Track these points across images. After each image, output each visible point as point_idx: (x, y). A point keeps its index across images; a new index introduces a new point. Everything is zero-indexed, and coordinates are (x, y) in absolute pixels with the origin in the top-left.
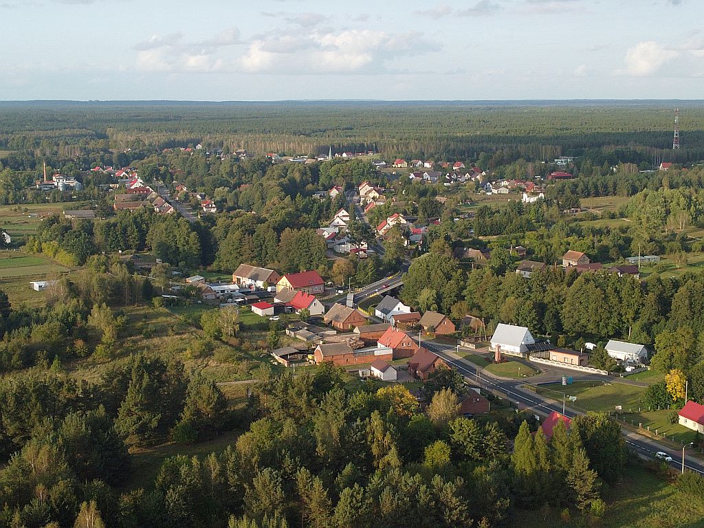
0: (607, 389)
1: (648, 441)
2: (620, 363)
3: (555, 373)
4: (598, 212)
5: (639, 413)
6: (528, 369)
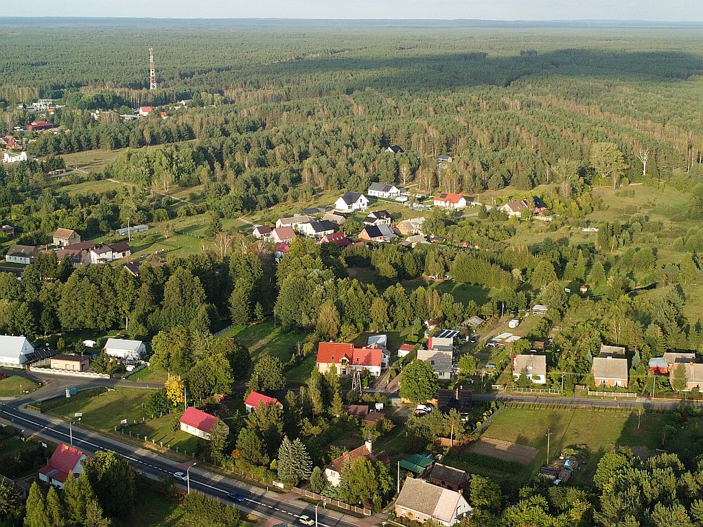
0: (111, 396)
1: (155, 456)
2: (121, 362)
3: (59, 384)
4: (83, 173)
5: (144, 423)
6: (29, 384)
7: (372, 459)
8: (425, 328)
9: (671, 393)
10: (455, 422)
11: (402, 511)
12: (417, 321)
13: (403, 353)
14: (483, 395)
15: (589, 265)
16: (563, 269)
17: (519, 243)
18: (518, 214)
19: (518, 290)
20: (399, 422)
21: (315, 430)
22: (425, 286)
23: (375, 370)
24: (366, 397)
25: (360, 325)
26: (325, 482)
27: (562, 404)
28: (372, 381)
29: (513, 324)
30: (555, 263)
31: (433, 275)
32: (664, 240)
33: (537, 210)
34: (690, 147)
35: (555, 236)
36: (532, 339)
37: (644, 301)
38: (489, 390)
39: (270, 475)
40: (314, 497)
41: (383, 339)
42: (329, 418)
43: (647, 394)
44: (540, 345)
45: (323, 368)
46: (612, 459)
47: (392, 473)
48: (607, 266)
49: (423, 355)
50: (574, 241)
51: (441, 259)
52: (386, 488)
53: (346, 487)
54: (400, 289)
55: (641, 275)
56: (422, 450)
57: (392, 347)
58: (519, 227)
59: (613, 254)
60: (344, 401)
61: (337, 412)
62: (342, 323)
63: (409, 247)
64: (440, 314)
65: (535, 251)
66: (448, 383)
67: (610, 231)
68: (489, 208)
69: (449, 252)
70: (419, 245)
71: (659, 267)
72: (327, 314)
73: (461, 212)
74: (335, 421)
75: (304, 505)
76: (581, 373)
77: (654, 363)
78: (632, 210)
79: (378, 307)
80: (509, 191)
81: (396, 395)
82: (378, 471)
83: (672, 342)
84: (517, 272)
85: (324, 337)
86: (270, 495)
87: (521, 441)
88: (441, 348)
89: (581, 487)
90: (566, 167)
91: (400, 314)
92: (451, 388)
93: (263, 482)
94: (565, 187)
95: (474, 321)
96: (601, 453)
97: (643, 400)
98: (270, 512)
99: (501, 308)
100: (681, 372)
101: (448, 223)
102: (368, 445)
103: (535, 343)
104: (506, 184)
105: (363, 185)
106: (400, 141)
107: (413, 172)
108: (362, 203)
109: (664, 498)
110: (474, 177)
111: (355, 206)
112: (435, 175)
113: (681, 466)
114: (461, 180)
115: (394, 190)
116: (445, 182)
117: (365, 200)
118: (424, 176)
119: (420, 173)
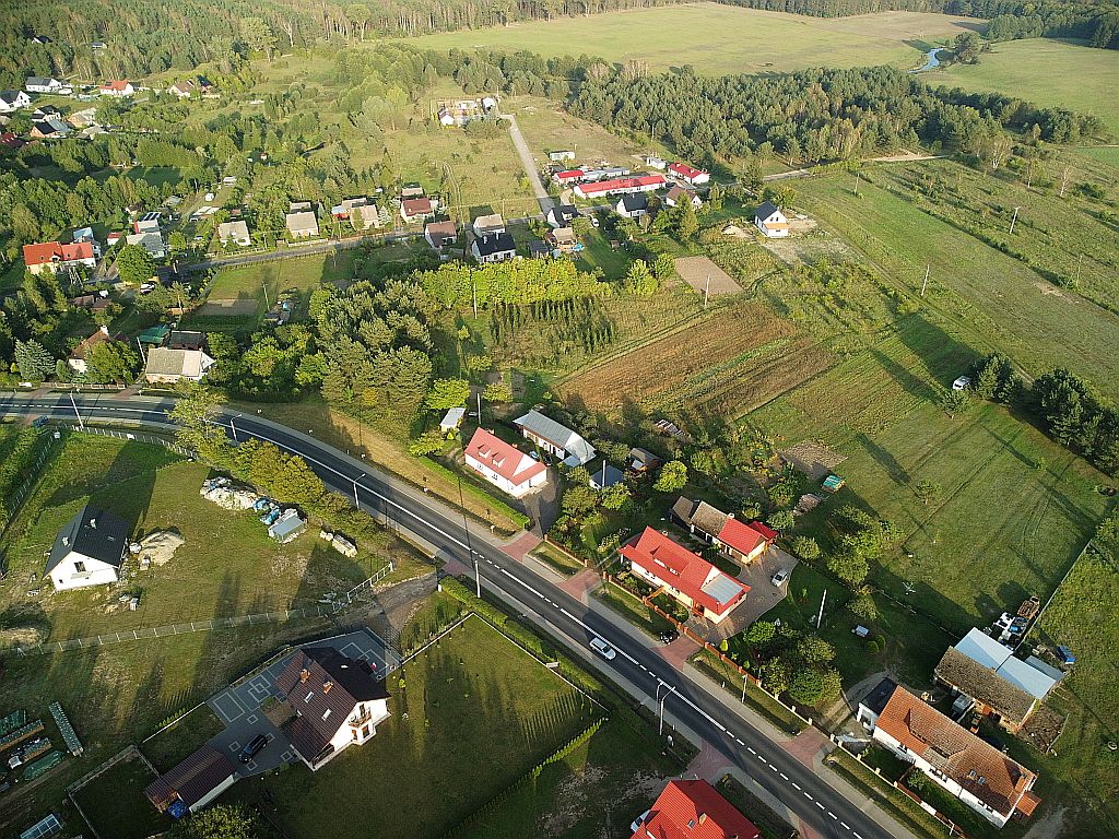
7: (112, 341)
8: (127, 214)
9: (354, 233)
10: (179, 292)
11: (153, 378)
12: (117, 209)
13: (112, 242)
14: (199, 265)
15: (263, 135)
16: (241, 141)
17: (195, 122)
18: (188, 95)
19: (205, 166)
20: (128, 304)
21: (47, 328)
22: (116, 175)
23: (90, 262)
24: (88, 288)
25: (61, 222)
26: (73, 371)
27: (269, 259)
28: (90, 273)
29: (209, 197)
30: (233, 137)
31: (120, 162)
32: (322, 104)
33: (204, 89)
34: (326, 17)
35: (227, 111)
36: (230, 208)
37: (316, 159)
38: (203, 259)
39: (14, 378)
40: (65, 386)
41: (88, 231)
42: (58, 314)
43: (336, 237)
44: (238, 212)
45: (35, 269)
46: (320, 295)
47: (135, 348)
48: (279, 133)
49: (132, 240)
50: (245, 114)
51: (124, 147)
52: (133, 363)
53: (95, 371)
54: (91, 182)
55: (309, 138)
56: (157, 323)
57: (99, 237)
58: (191, 107)
59: (281, 122)
60: (68, 295)
61: (62, 306)
62: (40, 223)
63: (88, 139)
64: (138, 200)
65: (213, 128)
66: (163, 260)
67: (275, 101)
68: (157, 92)
69: (130, 139)
70: (97, 135)
71: (322, 128)
72: (21, 217)
73: (131, 99)
74: (64, 315)
75: (58, 396)
76: (278, 230)
77: (335, 211)
78: (288, 80)
79: (74, 202)
80: (172, 73)
81: (118, 280)
82: (120, 350)
83: (347, 192)
84: (200, 150)
85: (25, 240)
86: (20, 395)
87: (243, 296)
88: (146, 230)
89: (300, 323)
90: (220, 44)
91: (98, 206)
92: (168, 264)
93: (8, 385)
94: (224, 63)
95: (172, 201)
96: (311, 292)
97: (334, 242)
98: (25, 411)
99: (194, 185)
100: (358, 214)
101: (121, 111)
102: (104, 330)
103: (234, 211)
104: (168, 66)
105: (17, 81)
106: (45, 30)
107: (69, 61)
108: (22, 100)
109: (366, 316)
110: (135, 61)
111: (17, 104)
112: (94, 63)
113: (373, 288)
114: (121, 66)
115: (54, 83)
116: (106, 70)
117: (26, 97)
118: (82, 65)
119: (77, 62)
